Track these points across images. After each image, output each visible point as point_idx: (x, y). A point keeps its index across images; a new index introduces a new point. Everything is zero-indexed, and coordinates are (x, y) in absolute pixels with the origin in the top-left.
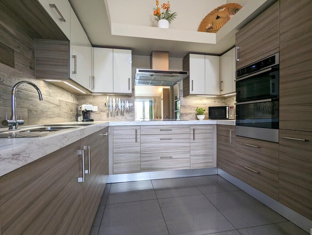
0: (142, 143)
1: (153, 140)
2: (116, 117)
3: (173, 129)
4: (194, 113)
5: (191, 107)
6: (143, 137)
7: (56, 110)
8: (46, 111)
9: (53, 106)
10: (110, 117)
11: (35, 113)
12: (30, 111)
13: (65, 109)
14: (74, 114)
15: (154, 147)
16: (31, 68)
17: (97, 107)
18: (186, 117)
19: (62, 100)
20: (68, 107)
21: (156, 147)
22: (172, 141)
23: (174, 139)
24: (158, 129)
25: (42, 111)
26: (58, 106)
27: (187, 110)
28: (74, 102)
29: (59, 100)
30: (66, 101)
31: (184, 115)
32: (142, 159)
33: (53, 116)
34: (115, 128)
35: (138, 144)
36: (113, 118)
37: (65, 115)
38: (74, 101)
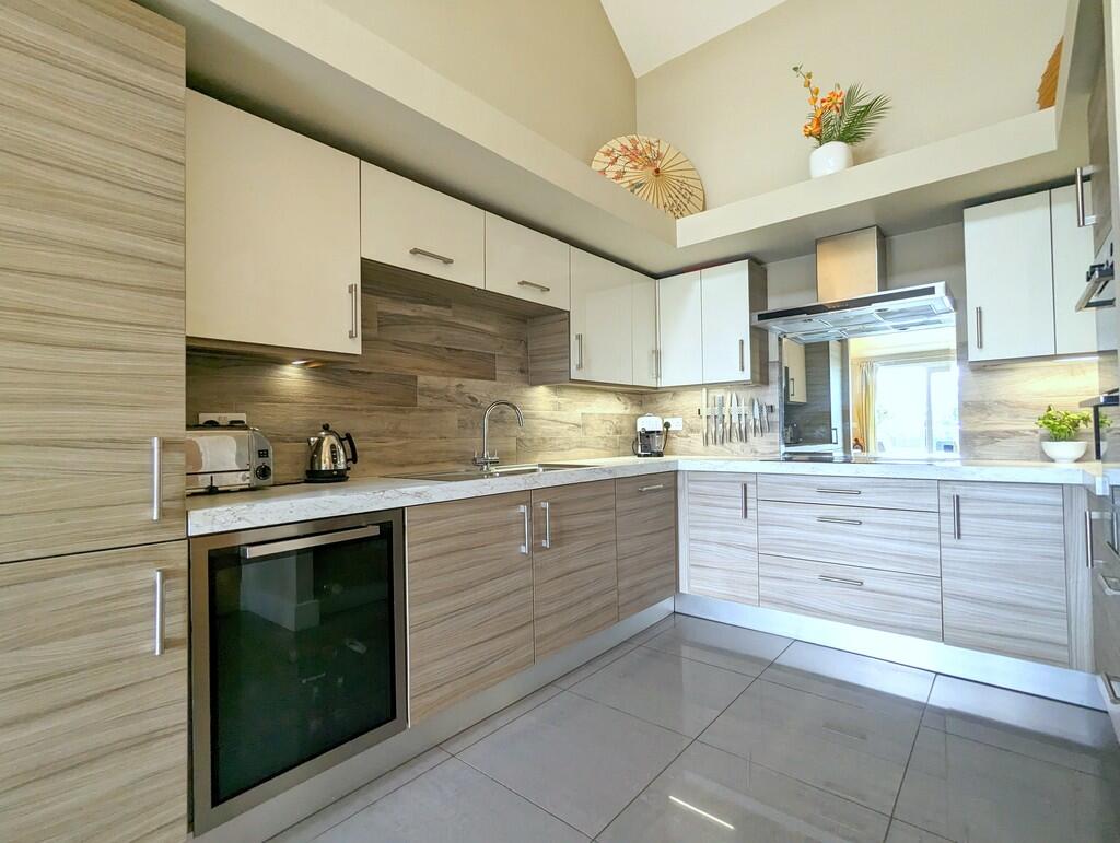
0: (762, 525)
1: (795, 519)
2: (725, 444)
3: (863, 490)
4: (1036, 432)
5: (1015, 409)
6: (765, 508)
7: (575, 435)
8: (551, 439)
9: (566, 427)
10: (711, 446)
11: (529, 444)
12: (519, 440)
13: (600, 430)
14: (626, 438)
15: (799, 541)
16: (522, 371)
17: (680, 420)
18: (987, 447)
19: (592, 412)
20: (608, 425)
21: (806, 542)
22: (862, 529)
23: (869, 523)
24: (812, 486)
25: (543, 439)
26: (579, 426)
27: (993, 419)
28: (627, 412)
29: (582, 414)
30: (600, 415)
31: (978, 442)
32: (765, 570)
33: (567, 447)
34: (692, 476)
35: (748, 524)
36: (719, 447)
37: (599, 444)
38: (626, 408)
